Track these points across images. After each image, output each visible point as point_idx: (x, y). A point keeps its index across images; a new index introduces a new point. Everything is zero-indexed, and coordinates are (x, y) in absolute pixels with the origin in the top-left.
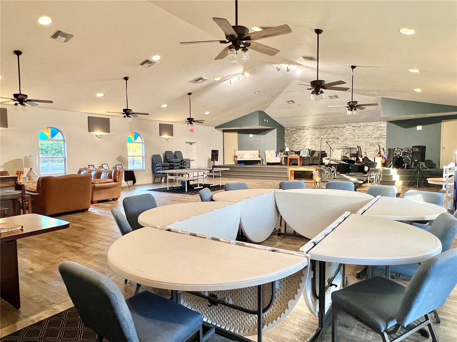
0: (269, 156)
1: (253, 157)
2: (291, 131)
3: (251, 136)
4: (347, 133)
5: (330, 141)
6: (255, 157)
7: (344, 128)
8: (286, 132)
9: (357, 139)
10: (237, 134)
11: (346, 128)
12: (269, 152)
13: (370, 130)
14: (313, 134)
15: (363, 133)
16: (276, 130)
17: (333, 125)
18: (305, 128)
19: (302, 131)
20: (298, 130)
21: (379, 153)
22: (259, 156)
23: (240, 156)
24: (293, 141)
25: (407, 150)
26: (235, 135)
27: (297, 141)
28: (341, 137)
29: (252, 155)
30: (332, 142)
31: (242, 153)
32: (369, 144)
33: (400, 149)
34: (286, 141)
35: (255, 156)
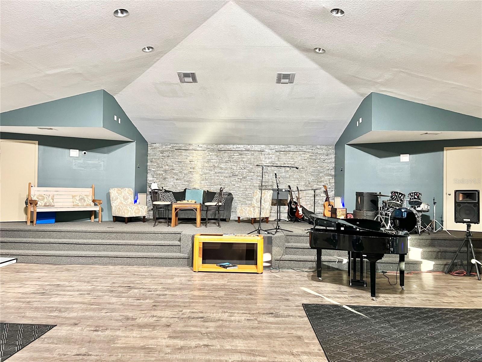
0: (119, 201)
1: (80, 204)
2: (162, 152)
3: (74, 153)
4: (268, 162)
5: (237, 175)
6: (85, 204)
7: (262, 153)
8: (150, 151)
9: (283, 174)
10: (37, 146)
11: (265, 153)
12: (119, 192)
13: (305, 159)
14: (206, 160)
15: (293, 163)
16: (134, 144)
17: (242, 146)
18: (191, 148)
19: (184, 153)
20: (176, 151)
21: (326, 201)
22: (94, 201)
23: (45, 200)
24: (165, 171)
25: (416, 197)
26: (33, 148)
27: (174, 172)
28: (256, 169)
29: (78, 198)
30: (241, 178)
31: (51, 193)
32: (303, 184)
33: (400, 195)
34: (149, 170)
35: (85, 201)
